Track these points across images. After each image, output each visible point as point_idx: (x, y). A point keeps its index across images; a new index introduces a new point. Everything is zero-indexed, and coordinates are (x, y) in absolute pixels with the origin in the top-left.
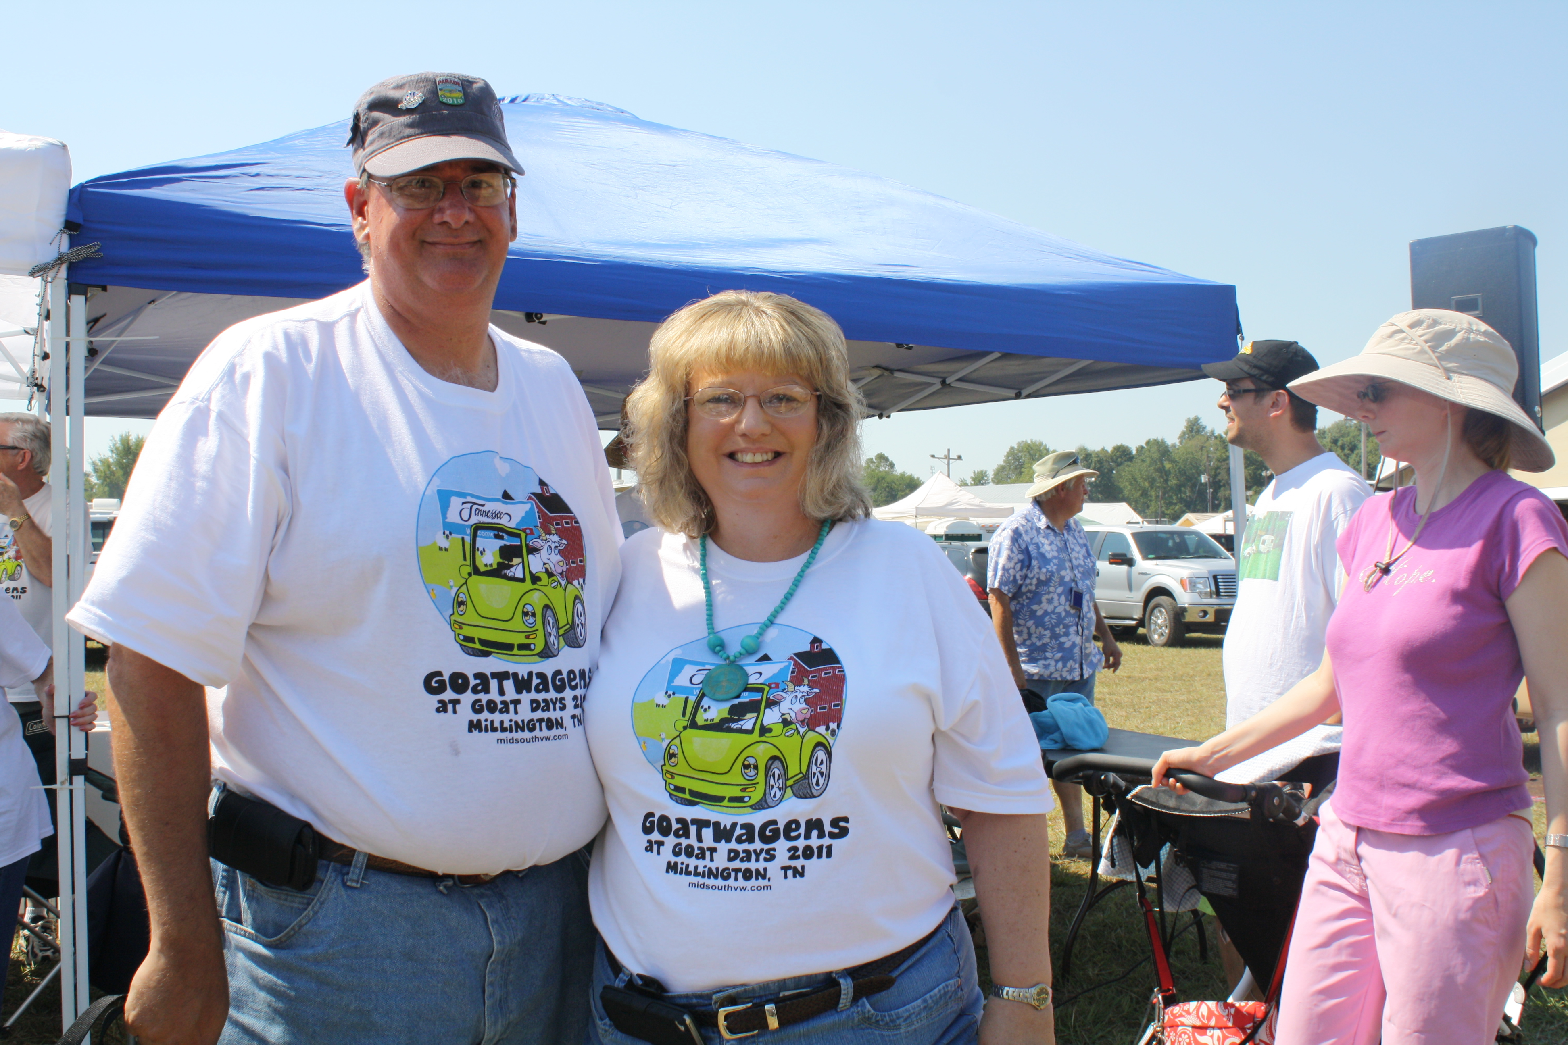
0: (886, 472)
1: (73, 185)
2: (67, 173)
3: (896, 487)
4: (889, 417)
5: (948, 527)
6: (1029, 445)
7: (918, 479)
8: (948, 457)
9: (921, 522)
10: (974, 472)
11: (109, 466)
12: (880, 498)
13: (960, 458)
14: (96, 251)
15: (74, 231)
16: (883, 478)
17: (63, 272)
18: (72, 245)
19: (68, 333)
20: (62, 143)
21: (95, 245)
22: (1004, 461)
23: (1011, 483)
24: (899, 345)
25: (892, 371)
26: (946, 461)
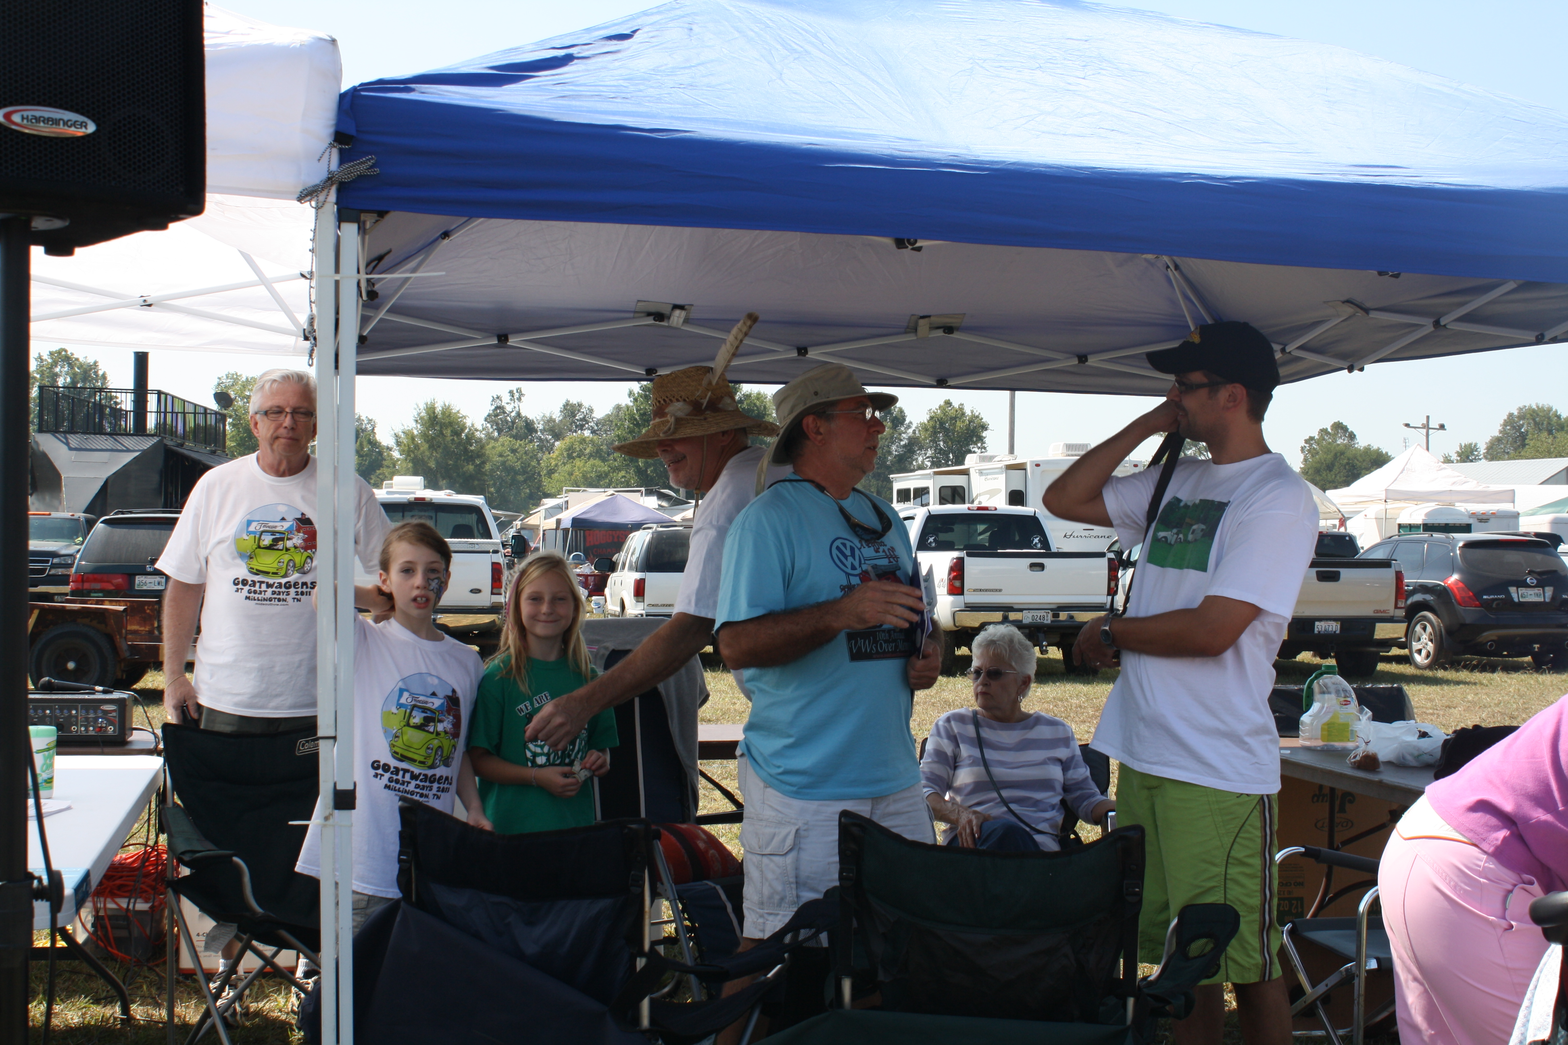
0: (1345, 445)
1: (345, 87)
2: (337, 76)
3: (1359, 464)
4: (1362, 369)
5: (1427, 515)
6: (1534, 411)
7: (1387, 453)
8: (1426, 426)
9: (1393, 509)
10: (1461, 445)
11: (413, 438)
12: (1338, 478)
13: (1442, 427)
14: (371, 167)
15: (345, 145)
16: (1342, 453)
17: (333, 197)
18: (342, 161)
19: (337, 270)
20: (330, 37)
21: (369, 160)
22: (1500, 432)
23: (1509, 459)
24: (1380, 274)
25: (1366, 311)
26: (1424, 431)
